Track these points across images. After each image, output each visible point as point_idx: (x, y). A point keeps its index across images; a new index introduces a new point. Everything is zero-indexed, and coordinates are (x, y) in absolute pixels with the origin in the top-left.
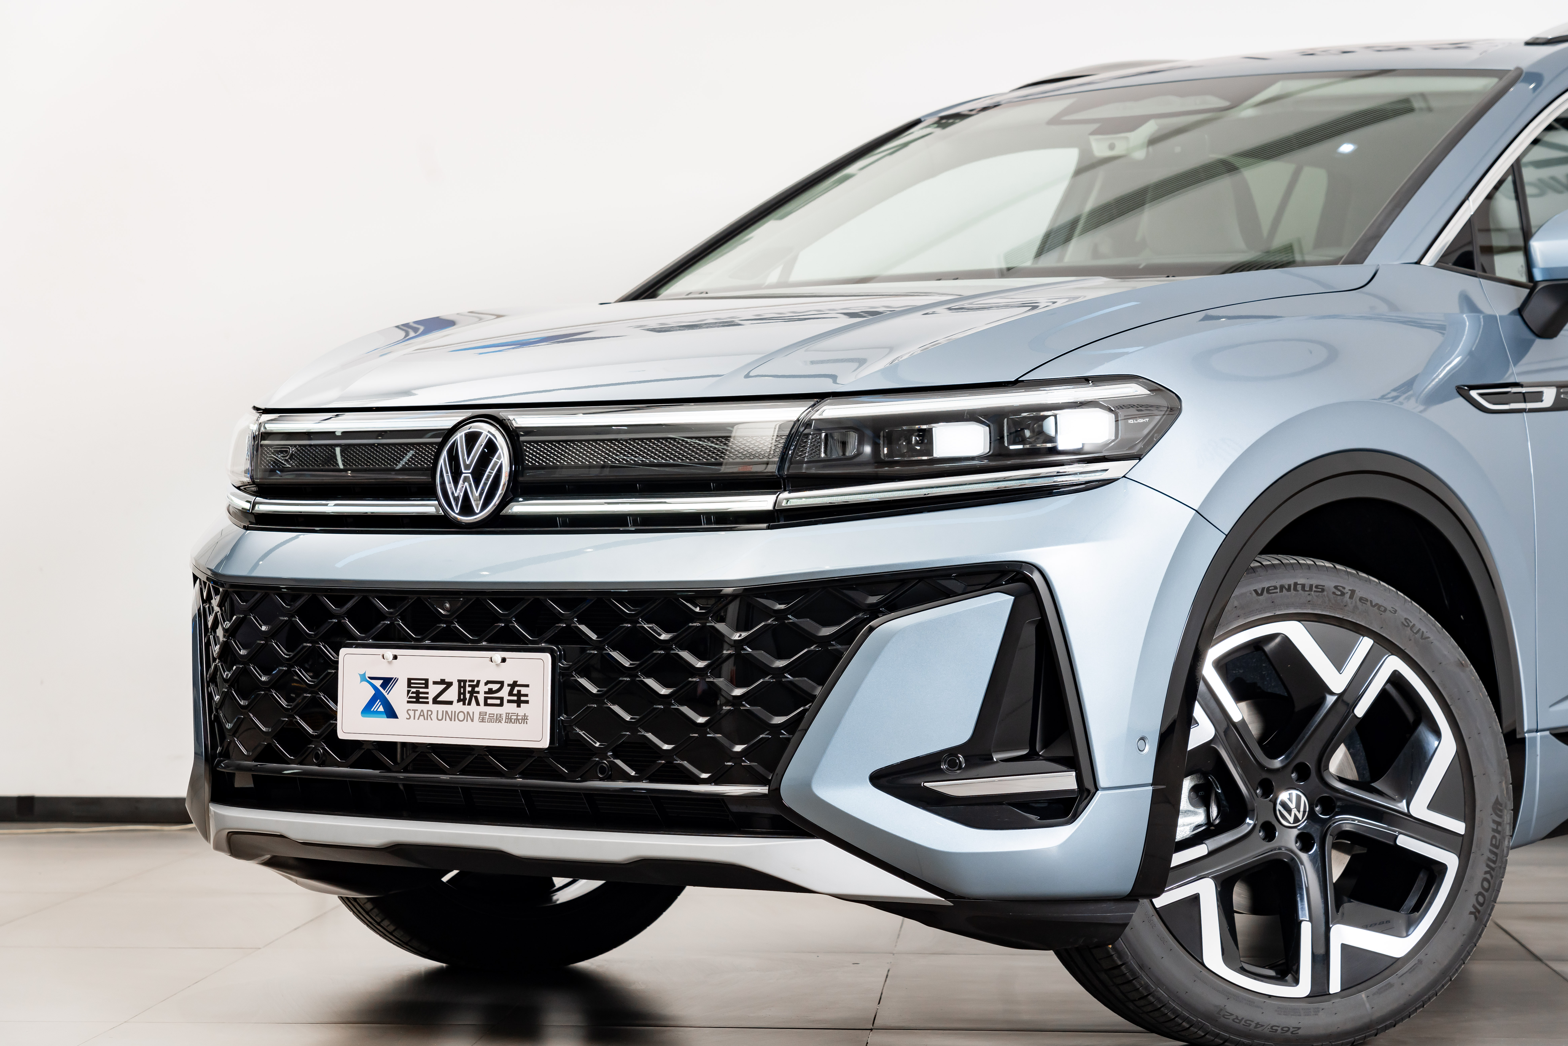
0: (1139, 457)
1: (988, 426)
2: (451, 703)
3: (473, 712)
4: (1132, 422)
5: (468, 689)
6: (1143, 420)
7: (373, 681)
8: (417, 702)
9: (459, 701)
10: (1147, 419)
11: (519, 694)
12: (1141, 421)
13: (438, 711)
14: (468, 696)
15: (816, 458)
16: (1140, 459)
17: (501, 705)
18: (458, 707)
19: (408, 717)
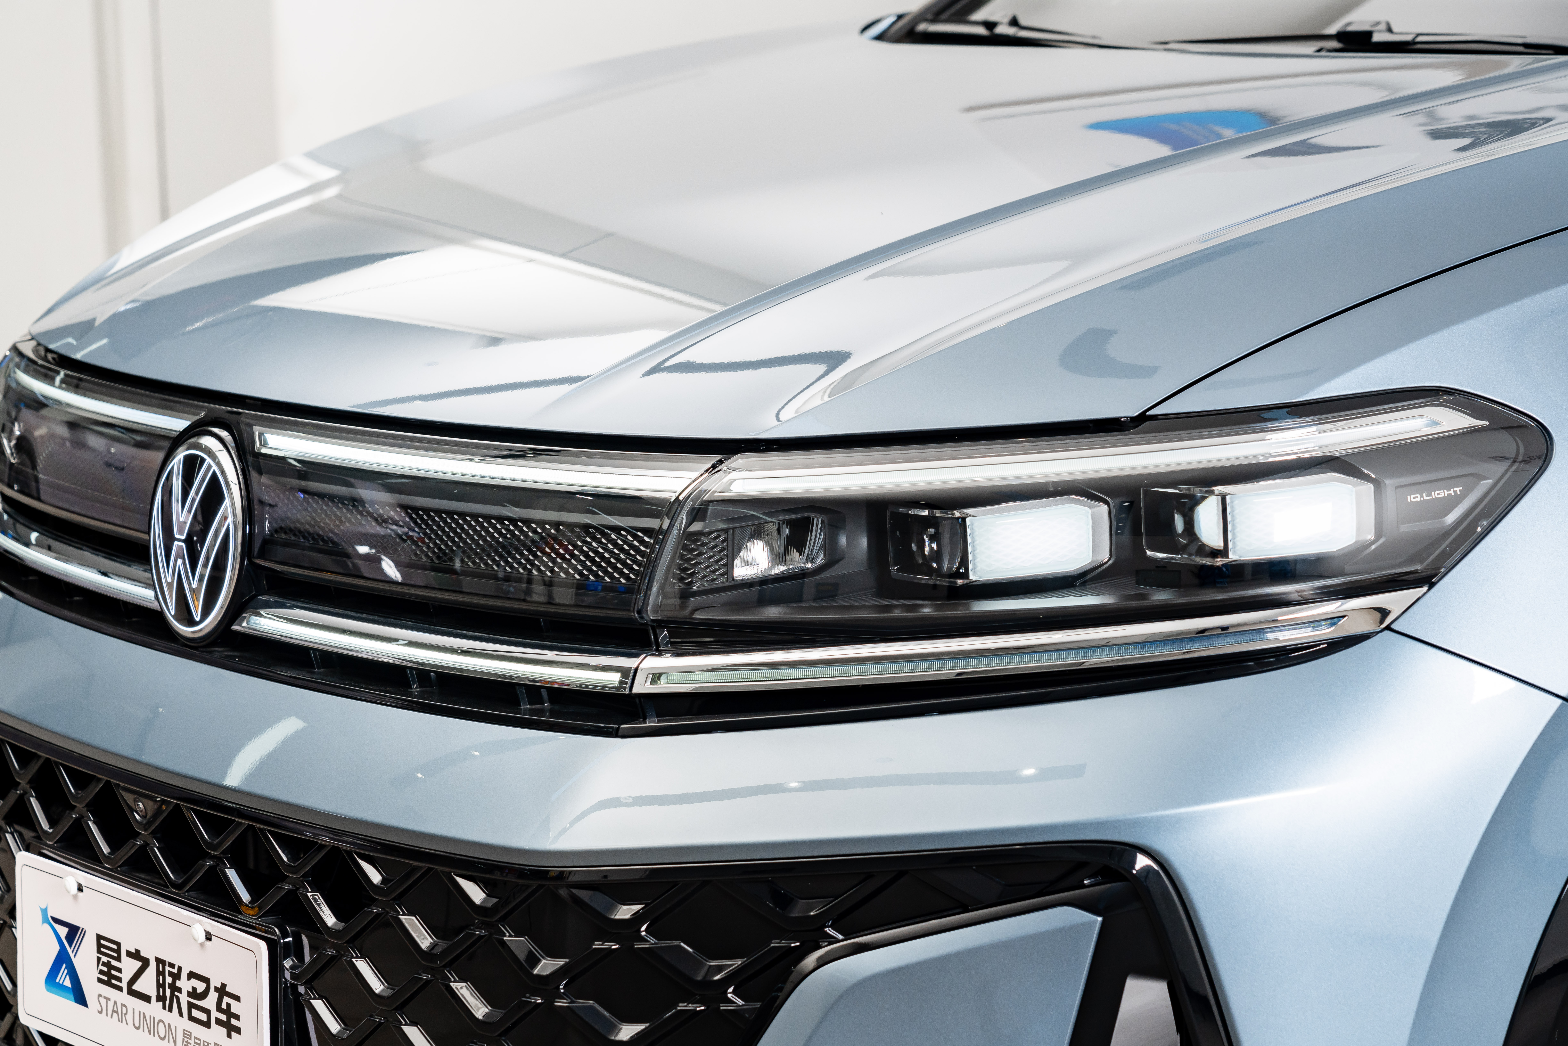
0: (1428, 580)
1: (1106, 502)
2: (146, 998)
3: (176, 1027)
4: (1418, 499)
5: (169, 980)
6: (1446, 493)
7: (58, 927)
8: (108, 983)
9: (158, 1000)
10: (1458, 489)
11: (228, 1012)
12: (1441, 494)
13: (134, 1009)
14: (168, 992)
15: (721, 581)
16: (1432, 585)
17: (207, 1025)
18: (155, 1009)
19: (100, 1010)
